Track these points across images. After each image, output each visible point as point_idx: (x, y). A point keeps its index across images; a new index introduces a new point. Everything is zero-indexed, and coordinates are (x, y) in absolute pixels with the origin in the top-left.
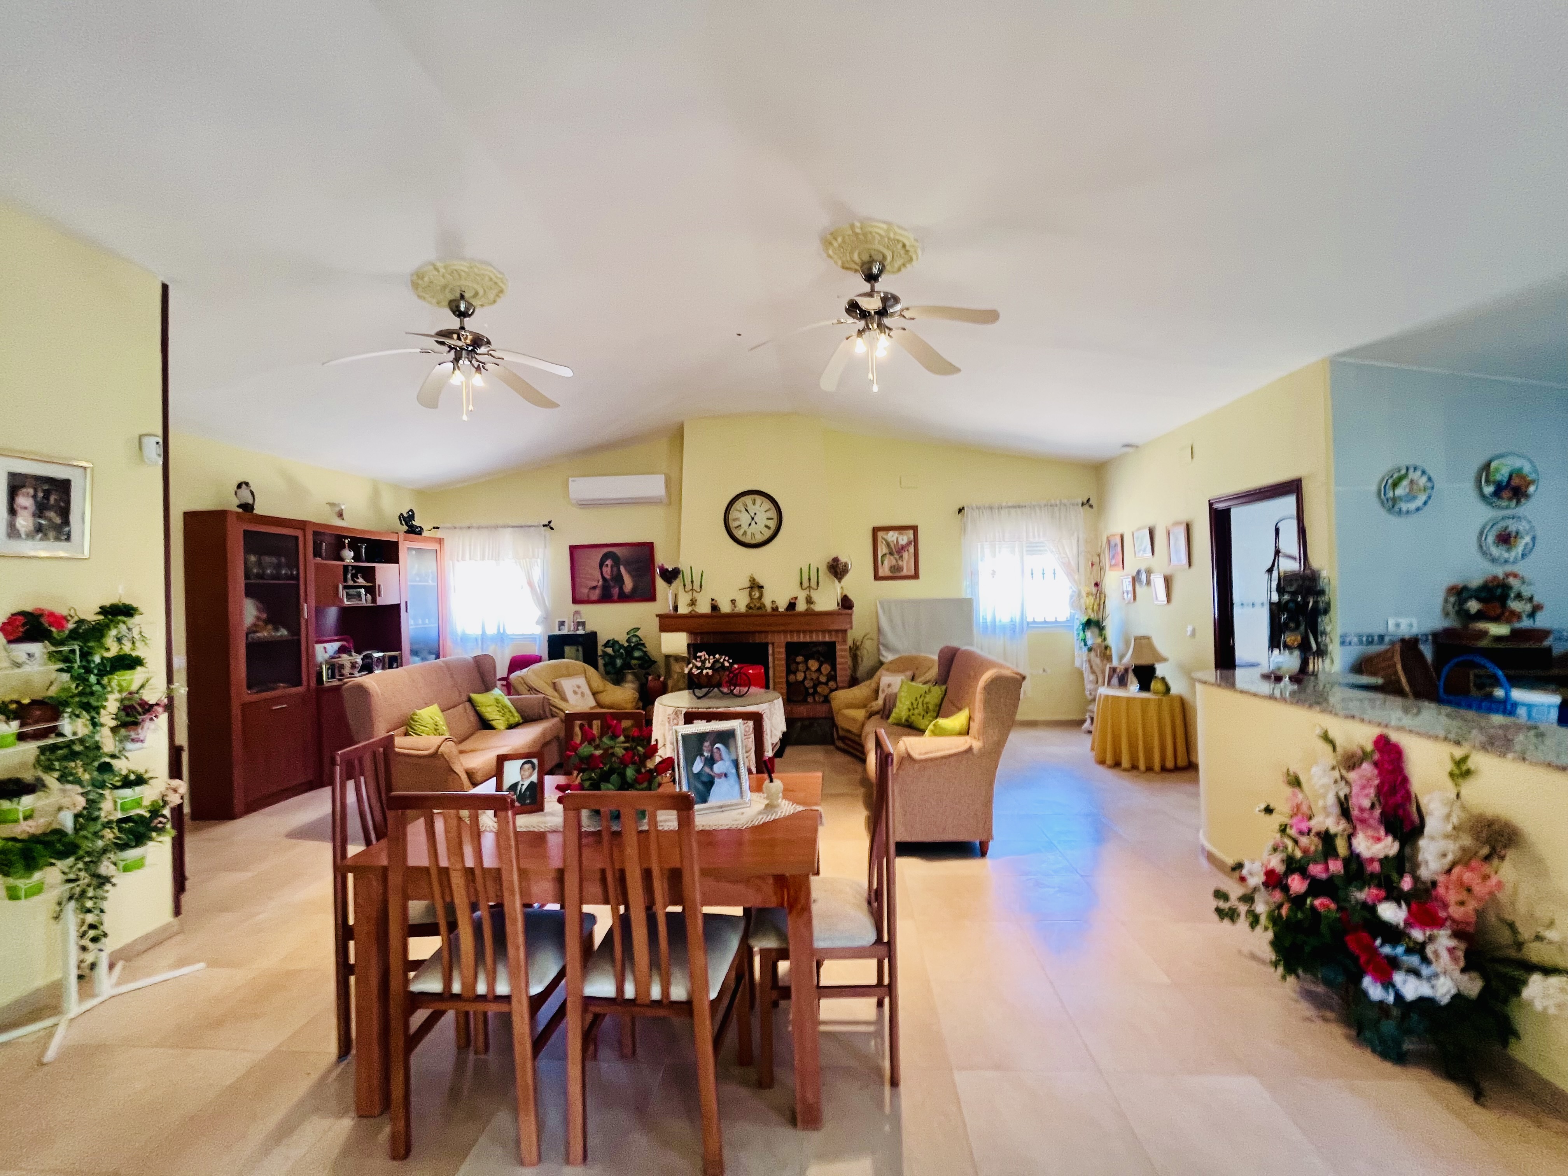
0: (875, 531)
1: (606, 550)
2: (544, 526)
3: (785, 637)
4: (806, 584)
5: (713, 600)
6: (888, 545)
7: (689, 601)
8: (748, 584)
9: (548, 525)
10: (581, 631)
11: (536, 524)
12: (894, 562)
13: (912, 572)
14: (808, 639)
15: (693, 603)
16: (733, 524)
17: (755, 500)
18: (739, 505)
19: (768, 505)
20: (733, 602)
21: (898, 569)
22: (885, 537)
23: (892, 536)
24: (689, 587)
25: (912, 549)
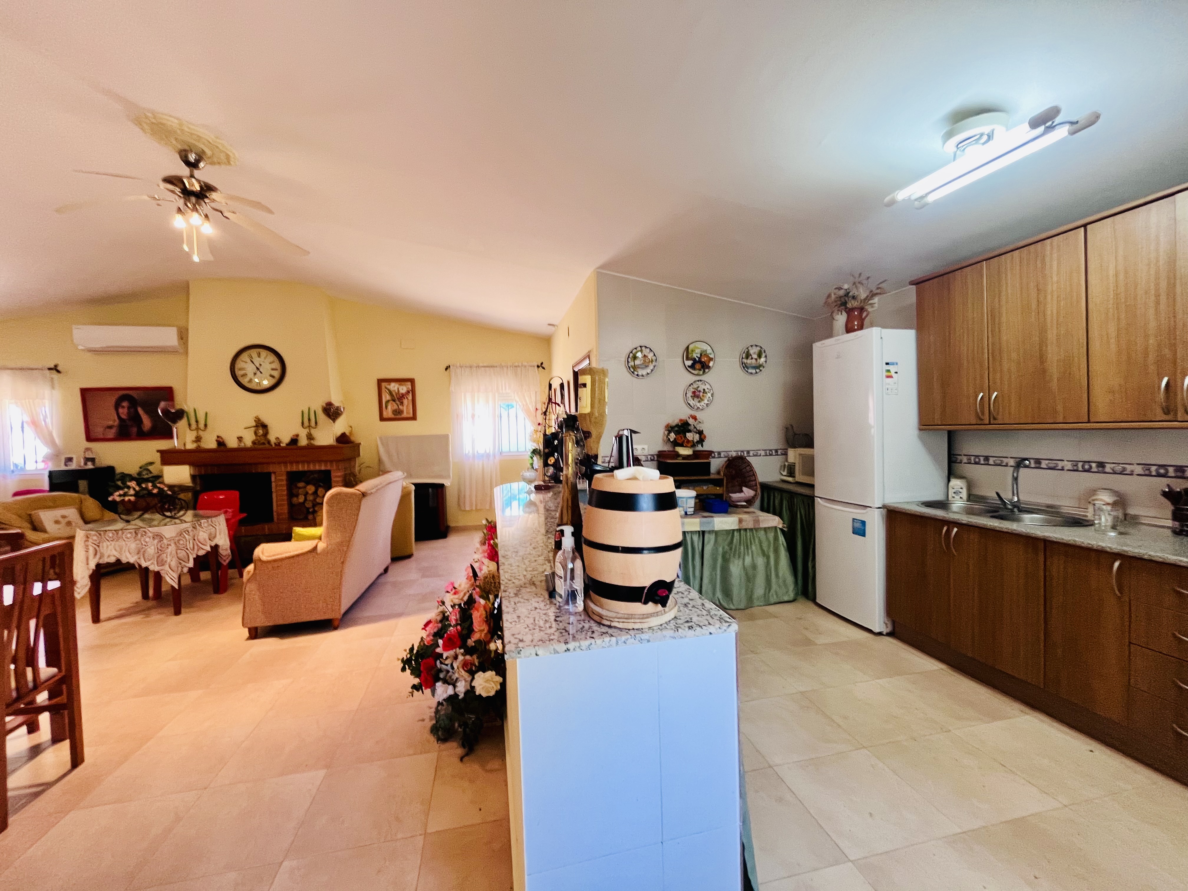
0: (380, 382)
1: (122, 393)
2: (50, 369)
3: (286, 467)
4: (306, 423)
5: (218, 437)
6: (391, 393)
7: (194, 439)
8: (254, 424)
9: (55, 369)
10: (90, 466)
11: (40, 366)
12: (396, 407)
13: (411, 415)
14: (306, 468)
15: (198, 439)
16: (239, 373)
17: (260, 354)
18: (245, 356)
19: (272, 357)
20: (240, 439)
21: (400, 412)
22: (388, 387)
23: (394, 387)
24: (194, 426)
25: (410, 397)
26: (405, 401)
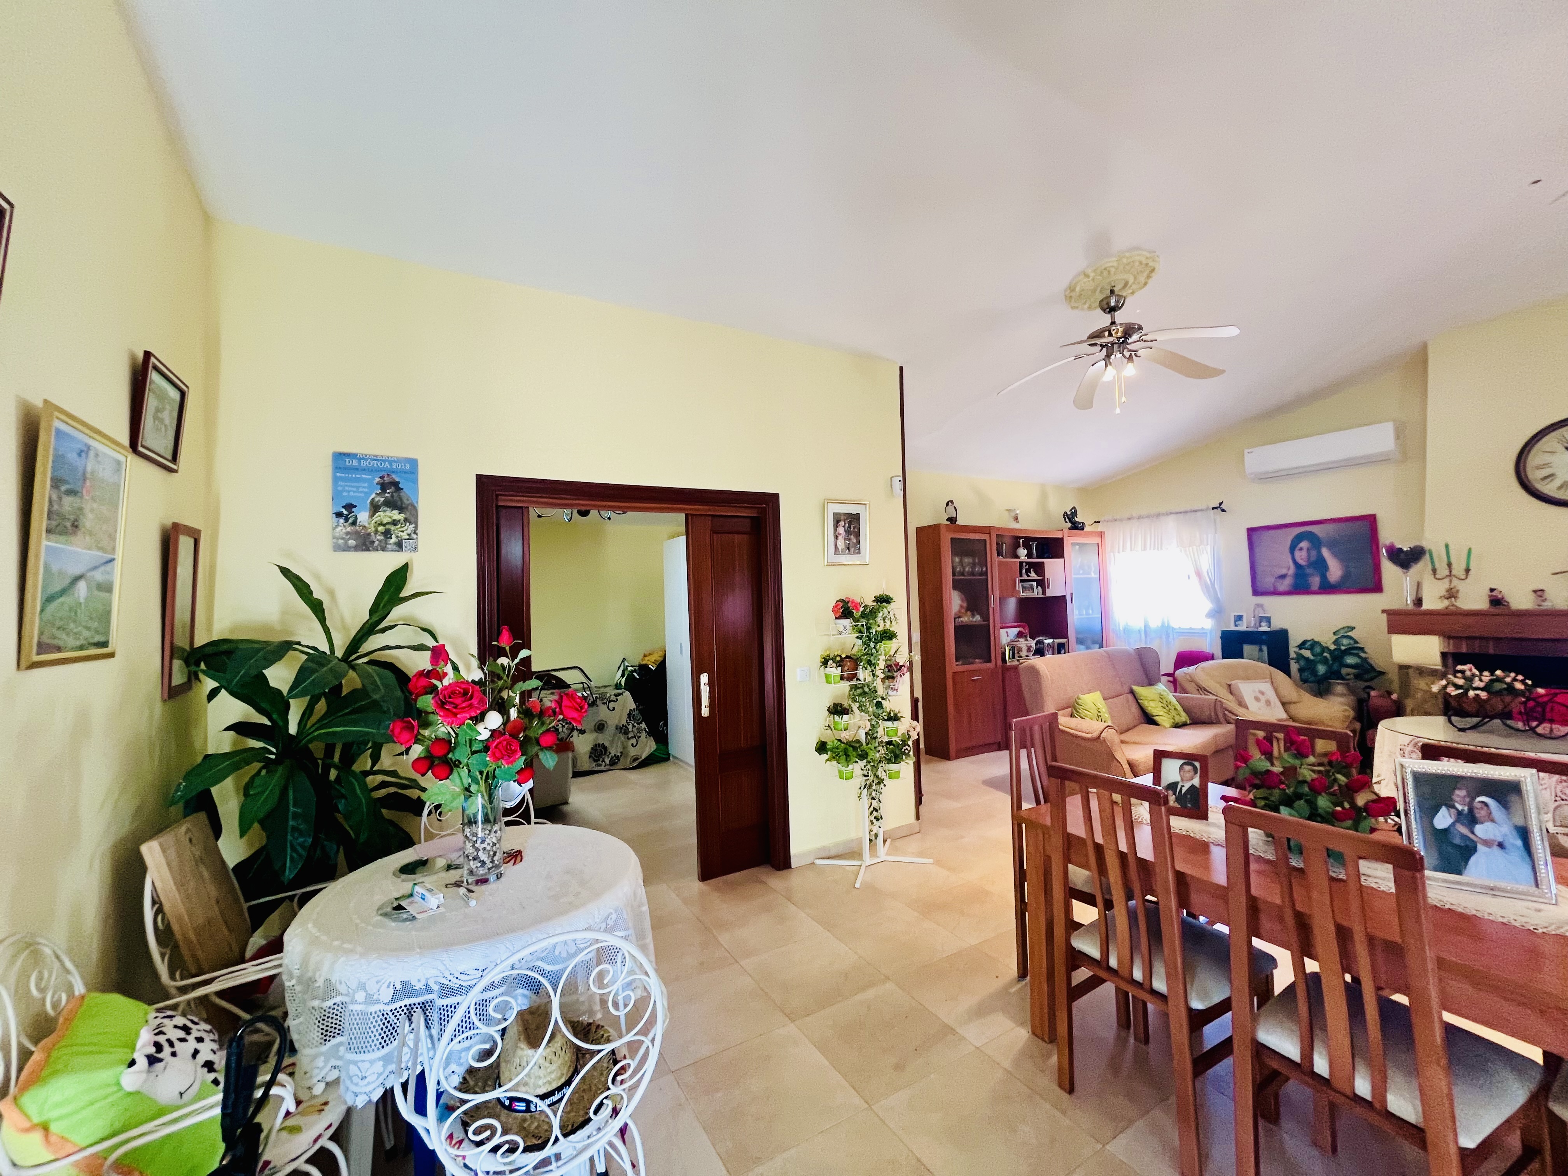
1: (1299, 530)
2: (1213, 508)
5: (1493, 590)
7: (1443, 592)
9: (1219, 508)
10: (1264, 628)
11: (1204, 507)
15: (1451, 594)
16: (1536, 475)
18: (1550, 443)
20: (1539, 593)
24: (1443, 571)
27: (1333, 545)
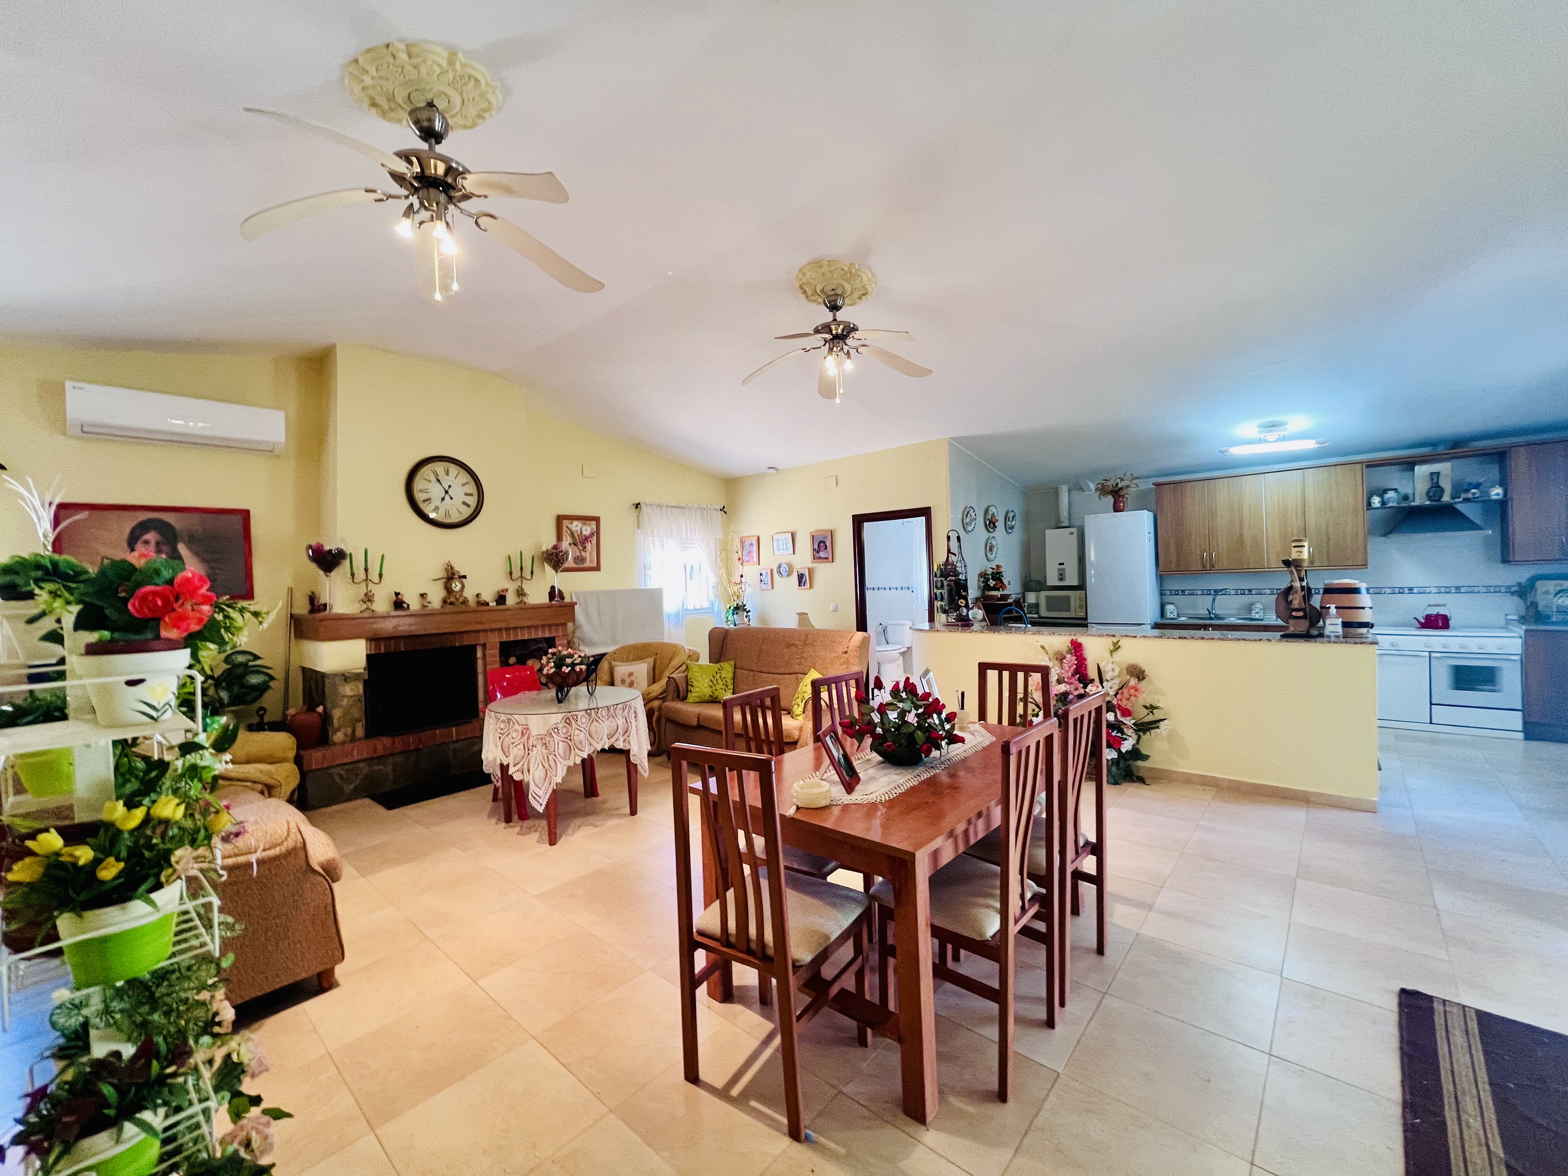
0: (560, 519)
1: (143, 516)
3: (500, 636)
4: (516, 573)
5: (397, 594)
6: (572, 534)
7: (359, 598)
8: (442, 574)
12: (578, 554)
13: (595, 565)
15: (365, 598)
16: (419, 497)
17: (448, 471)
18: (426, 471)
19: (465, 477)
20: (424, 596)
22: (569, 526)
23: (576, 526)
24: (360, 575)
25: (594, 541)
26: (588, 545)
27: (192, 540)
